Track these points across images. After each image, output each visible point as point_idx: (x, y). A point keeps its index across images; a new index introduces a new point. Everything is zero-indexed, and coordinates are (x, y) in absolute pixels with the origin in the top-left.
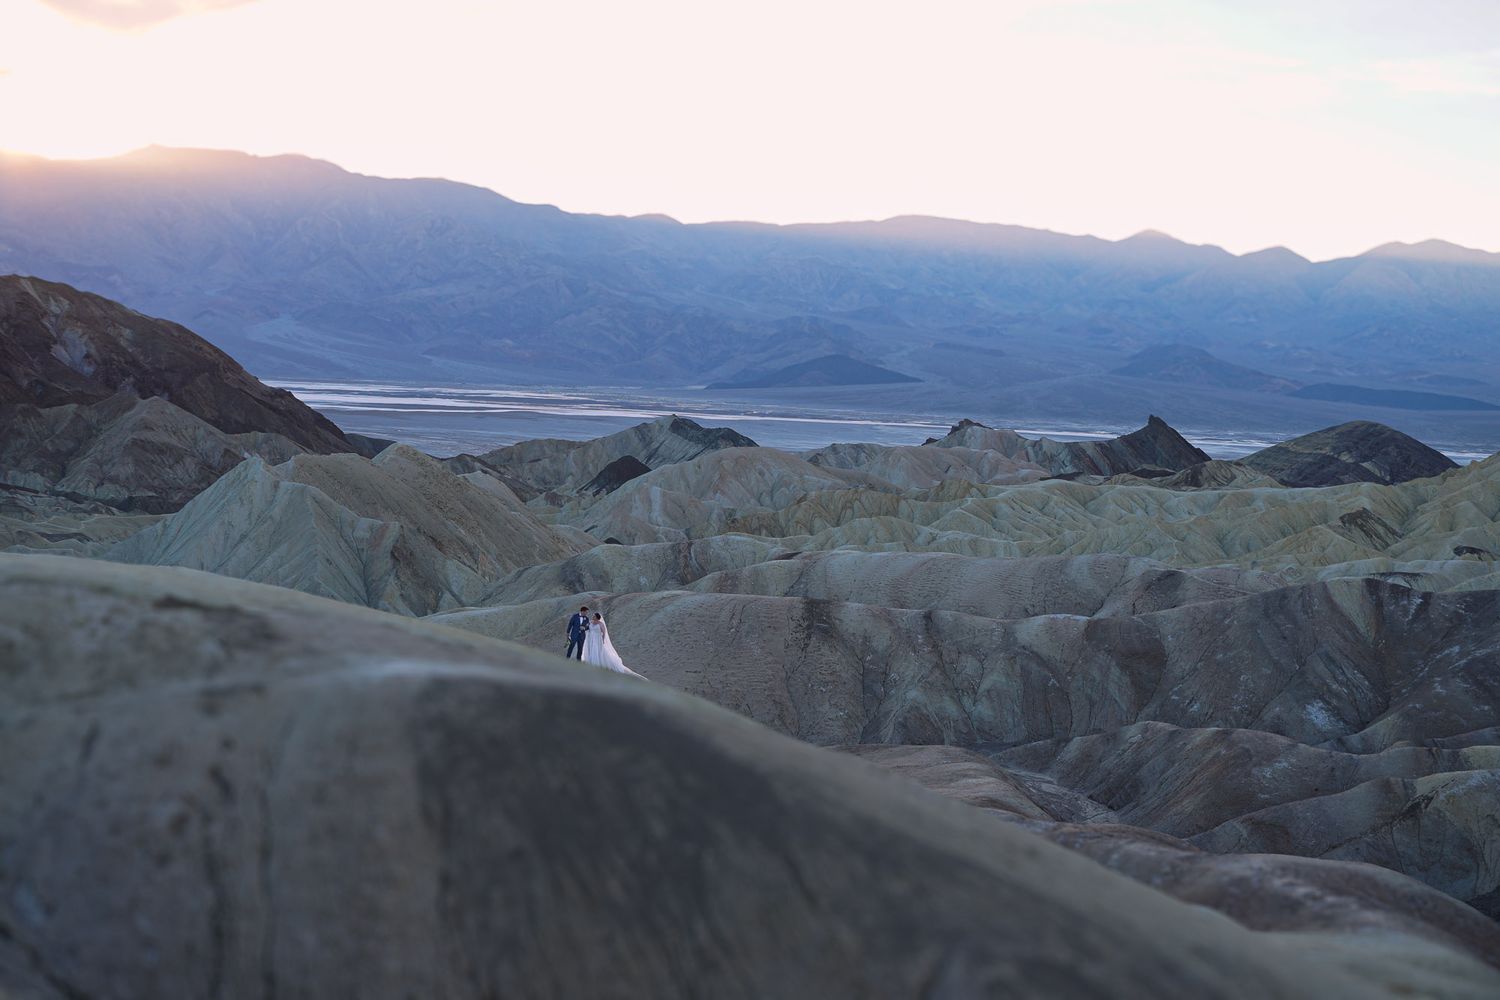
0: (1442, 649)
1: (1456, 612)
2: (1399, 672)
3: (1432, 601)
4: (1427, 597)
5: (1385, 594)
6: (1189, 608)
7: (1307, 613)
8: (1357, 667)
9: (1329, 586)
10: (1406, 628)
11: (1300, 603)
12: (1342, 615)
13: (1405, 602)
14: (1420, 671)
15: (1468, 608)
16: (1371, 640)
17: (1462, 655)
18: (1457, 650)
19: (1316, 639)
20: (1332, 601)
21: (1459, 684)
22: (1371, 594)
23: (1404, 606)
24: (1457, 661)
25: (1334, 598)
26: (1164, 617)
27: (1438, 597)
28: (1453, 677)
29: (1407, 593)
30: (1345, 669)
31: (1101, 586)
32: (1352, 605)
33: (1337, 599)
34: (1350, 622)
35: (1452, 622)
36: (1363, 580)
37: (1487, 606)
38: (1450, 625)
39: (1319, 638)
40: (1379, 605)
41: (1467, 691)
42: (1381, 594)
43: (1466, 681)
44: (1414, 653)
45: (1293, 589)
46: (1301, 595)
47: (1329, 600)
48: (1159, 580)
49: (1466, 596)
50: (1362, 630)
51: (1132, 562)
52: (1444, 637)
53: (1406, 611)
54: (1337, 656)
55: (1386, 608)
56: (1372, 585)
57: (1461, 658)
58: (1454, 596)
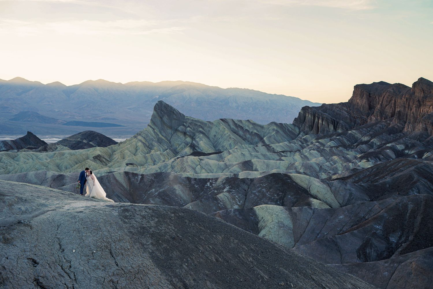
0: (150, 190)
1: (151, 179)
2: (138, 198)
3: (144, 177)
4: (142, 175)
5: (131, 176)
6: (73, 185)
7: (110, 183)
8: (126, 198)
9: (114, 175)
10: (138, 185)
11: (107, 180)
12: (119, 183)
13: (137, 178)
14: (144, 197)
15: (155, 178)
16: (128, 189)
17: (156, 191)
18: (154, 190)
19: (113, 190)
20: (116, 179)
21: (157, 200)
22: (127, 176)
23: (137, 179)
24: (155, 193)
25: (116, 178)
26: (65, 188)
27: (146, 175)
28: (156, 198)
29: (136, 175)
30: (123, 198)
31: (39, 181)
32: (121, 179)
33: (117, 178)
34: (122, 185)
35: (151, 182)
36: (124, 172)
37: (160, 177)
38: (150, 183)
39: (114, 190)
40: (129, 179)
41: (160, 202)
42: (129, 176)
43: (159, 199)
44: (141, 192)
45: (104, 176)
46: (107, 178)
47: (115, 178)
48: (57, 177)
49: (153, 174)
50: (125, 187)
51: (48, 173)
52: (150, 187)
53: (137, 180)
54: (120, 195)
55: (131, 180)
56: (126, 173)
57: (156, 192)
58: (150, 175)
